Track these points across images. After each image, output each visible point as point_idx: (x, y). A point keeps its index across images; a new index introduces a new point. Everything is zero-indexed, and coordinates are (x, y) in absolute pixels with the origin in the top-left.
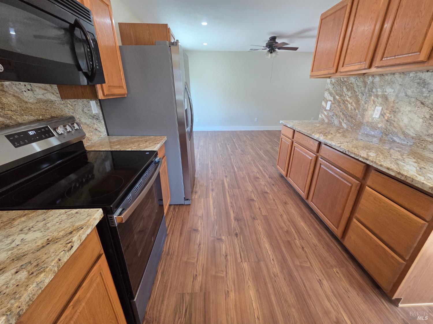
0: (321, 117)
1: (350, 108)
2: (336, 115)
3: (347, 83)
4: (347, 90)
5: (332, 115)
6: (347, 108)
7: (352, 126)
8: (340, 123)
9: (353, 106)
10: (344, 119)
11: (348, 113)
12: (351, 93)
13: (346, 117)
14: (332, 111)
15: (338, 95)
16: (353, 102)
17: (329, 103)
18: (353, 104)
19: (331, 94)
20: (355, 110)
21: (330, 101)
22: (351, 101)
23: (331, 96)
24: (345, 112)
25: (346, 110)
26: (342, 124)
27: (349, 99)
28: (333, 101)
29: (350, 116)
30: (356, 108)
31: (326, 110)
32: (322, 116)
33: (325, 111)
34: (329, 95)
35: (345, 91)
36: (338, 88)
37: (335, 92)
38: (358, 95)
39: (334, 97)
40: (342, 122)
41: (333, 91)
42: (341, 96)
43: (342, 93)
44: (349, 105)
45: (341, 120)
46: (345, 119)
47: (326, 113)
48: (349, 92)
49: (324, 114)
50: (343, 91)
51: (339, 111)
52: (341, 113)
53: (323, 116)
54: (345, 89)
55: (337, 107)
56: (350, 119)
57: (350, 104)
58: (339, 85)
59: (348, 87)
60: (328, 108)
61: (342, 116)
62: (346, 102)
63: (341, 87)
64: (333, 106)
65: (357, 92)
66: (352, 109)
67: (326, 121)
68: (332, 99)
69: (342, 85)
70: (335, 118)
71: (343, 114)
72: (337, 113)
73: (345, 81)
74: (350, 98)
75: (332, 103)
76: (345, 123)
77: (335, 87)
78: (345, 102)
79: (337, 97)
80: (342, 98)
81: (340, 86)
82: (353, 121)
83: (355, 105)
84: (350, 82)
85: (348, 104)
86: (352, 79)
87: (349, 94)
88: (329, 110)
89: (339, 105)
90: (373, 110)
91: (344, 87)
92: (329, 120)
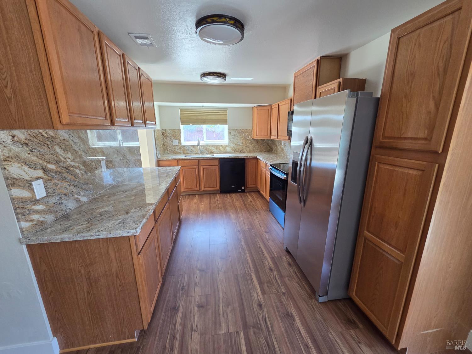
0: (29, 224)
1: (80, 174)
2: (65, 195)
3: (59, 141)
4: (63, 152)
5: (57, 201)
6: (76, 176)
7: (92, 192)
8: (78, 200)
9: (82, 170)
10: (79, 193)
11: (80, 181)
12: (72, 154)
13: (81, 188)
14: (54, 193)
15: (50, 163)
16: (80, 165)
17: (38, 184)
18: (81, 167)
19: (32, 165)
20: (86, 173)
21: (38, 178)
22: (76, 165)
23: (36, 169)
24: (76, 183)
25: (77, 179)
26: (80, 199)
27: (73, 164)
28: (45, 177)
29: (85, 183)
30: (86, 171)
31: (36, 202)
32: (31, 220)
33: (34, 204)
34: (26, 167)
35: (62, 154)
36: (43, 150)
37: (41, 159)
38: (81, 155)
39: (43, 169)
40: (79, 197)
41: (35, 158)
42: (57, 162)
43: (57, 157)
44: (77, 171)
45: (77, 196)
46: (81, 192)
47: (40, 207)
48: (67, 153)
49: (37, 212)
50: (57, 153)
51: (67, 186)
52: (72, 187)
53: (35, 217)
54: (59, 150)
55: (59, 182)
56: (87, 187)
57: (77, 169)
58: (42, 144)
59: (63, 147)
60: (40, 194)
61: (75, 191)
62: (71, 169)
63: (49, 148)
64: (50, 184)
65: (78, 151)
66: (82, 175)
67: (50, 218)
68: (40, 173)
69: (49, 143)
70: (66, 200)
71: (75, 186)
72: (65, 191)
73: (52, 137)
74: (73, 160)
75: (46, 181)
76: (84, 196)
77: (35, 149)
78: (69, 170)
79: (51, 167)
80: (61, 164)
81: (46, 145)
82: (90, 186)
83: (83, 168)
84: (62, 139)
85: (75, 169)
86: (63, 134)
87: (69, 155)
88: (47, 196)
89: (63, 179)
90: (101, 166)
91: (57, 148)
92: (55, 212)
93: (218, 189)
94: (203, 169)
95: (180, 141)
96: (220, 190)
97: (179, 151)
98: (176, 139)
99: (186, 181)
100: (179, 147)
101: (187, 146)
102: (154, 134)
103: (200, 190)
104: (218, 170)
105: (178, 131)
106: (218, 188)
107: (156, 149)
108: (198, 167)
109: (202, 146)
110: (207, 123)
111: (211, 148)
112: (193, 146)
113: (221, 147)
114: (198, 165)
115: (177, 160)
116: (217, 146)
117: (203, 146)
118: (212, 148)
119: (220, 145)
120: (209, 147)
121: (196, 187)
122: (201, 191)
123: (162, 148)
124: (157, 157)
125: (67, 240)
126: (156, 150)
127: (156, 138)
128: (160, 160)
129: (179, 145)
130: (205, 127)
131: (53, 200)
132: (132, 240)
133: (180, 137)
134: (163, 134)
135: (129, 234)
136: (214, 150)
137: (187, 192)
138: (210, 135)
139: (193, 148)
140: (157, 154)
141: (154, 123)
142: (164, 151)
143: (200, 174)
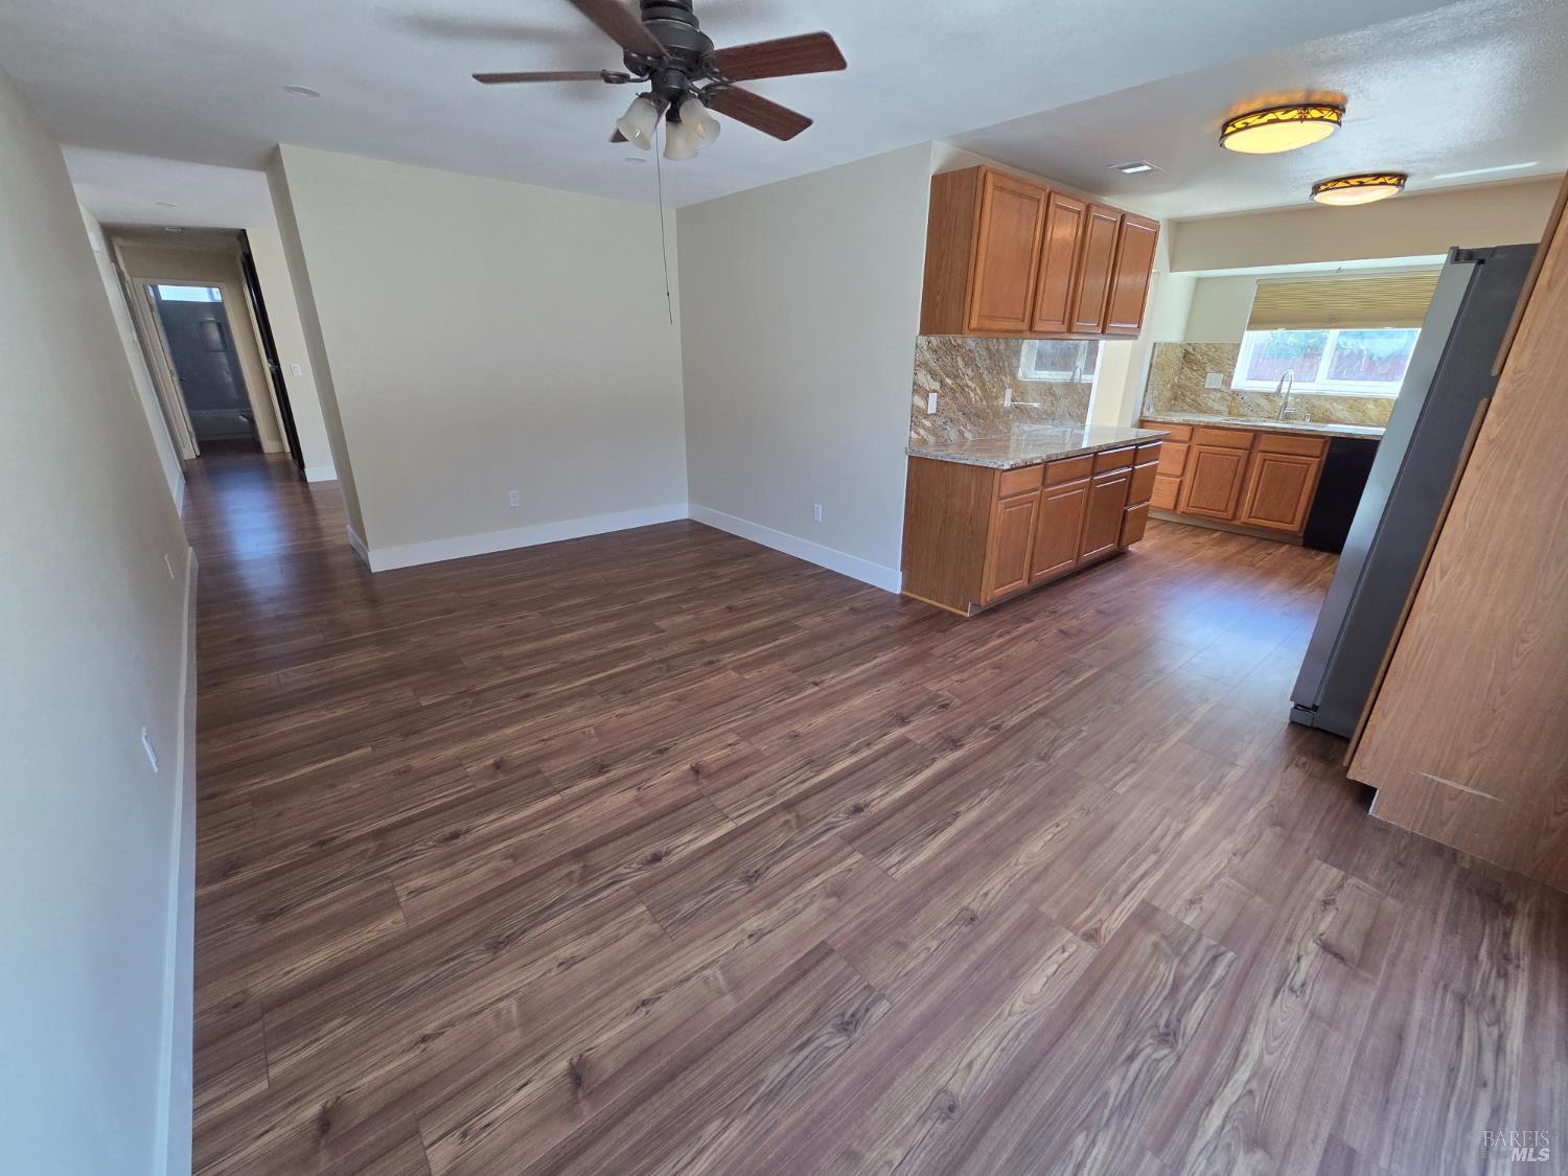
0: (916, 436)
1: (973, 399)
2: (951, 420)
3: (964, 351)
4: (964, 365)
5: (942, 424)
6: (968, 399)
7: (980, 431)
8: (961, 433)
9: (977, 394)
10: (966, 424)
11: (971, 410)
12: (973, 371)
13: (970, 419)
14: (943, 413)
15: (949, 376)
16: (977, 387)
17: (933, 397)
18: (979, 391)
19: (933, 374)
20: (981, 401)
21: (935, 391)
22: (973, 386)
23: (935, 380)
24: (966, 409)
25: (968, 404)
26: (964, 433)
27: (970, 383)
28: (941, 391)
29: (976, 414)
30: (982, 398)
31: (927, 416)
32: (918, 434)
33: (925, 418)
34: (929, 377)
35: (962, 368)
36: (948, 360)
37: (943, 370)
38: (983, 373)
39: (942, 382)
40: (964, 429)
41: (938, 368)
42: (956, 377)
43: (957, 370)
44: (972, 395)
45: (962, 427)
47: (928, 423)
48: (968, 368)
49: (924, 427)
50: (959, 366)
51: (956, 411)
52: (960, 413)
53: (922, 432)
54: (960, 363)
55: (950, 402)
56: (976, 420)
57: (972, 391)
58: (949, 352)
59: (966, 359)
60: (932, 409)
61: (962, 419)
62: (966, 389)
63: (953, 358)
64: (942, 402)
65: (980, 368)
66: (976, 401)
67: (931, 440)
68: (936, 385)
69: (954, 352)
70: (950, 427)
71: (963, 414)
72: (952, 415)
73: (959, 345)
74: (971, 379)
75: (940, 397)
76: (969, 430)
77: (941, 358)
78: (964, 390)
79: (949, 381)
80: (958, 381)
81: (951, 354)
82: (981, 420)
84: (968, 348)
85: (970, 391)
86: (971, 343)
87: (969, 372)
88: (935, 414)
89: (955, 399)
90: (1004, 396)
91: (959, 359)
92: (937, 436)
93: (1297, 529)
94: (1265, 460)
95: (1231, 376)
96: (1301, 535)
97: (1216, 406)
98: (1220, 372)
99: (1199, 486)
100: (1219, 395)
101: (1246, 393)
102: (1153, 354)
103: (1234, 518)
104: (1312, 471)
105: (1231, 348)
106: (1295, 527)
107: (1146, 391)
108: (1250, 453)
109: (1296, 396)
110: (1343, 324)
111: (1329, 406)
112: (1267, 395)
113: (1371, 406)
114: (1251, 449)
115: (1190, 425)
116: (1357, 399)
117: (1303, 396)
118: (1334, 404)
119: (1370, 399)
120: (1322, 402)
121: (1223, 508)
122: (1237, 523)
123: (1168, 394)
124: (1142, 413)
125: (939, 458)
126: (1145, 396)
127: (1154, 364)
128: (1148, 421)
129: (1223, 388)
130: (1333, 335)
131: (940, 421)
132: (997, 474)
133: (1234, 366)
134: (1186, 354)
135: (995, 466)
136: (1339, 410)
137: (1192, 515)
138: (1346, 365)
139: (1263, 402)
140: (1143, 405)
141: (1136, 326)
142: (1173, 402)
143: (1248, 475)
